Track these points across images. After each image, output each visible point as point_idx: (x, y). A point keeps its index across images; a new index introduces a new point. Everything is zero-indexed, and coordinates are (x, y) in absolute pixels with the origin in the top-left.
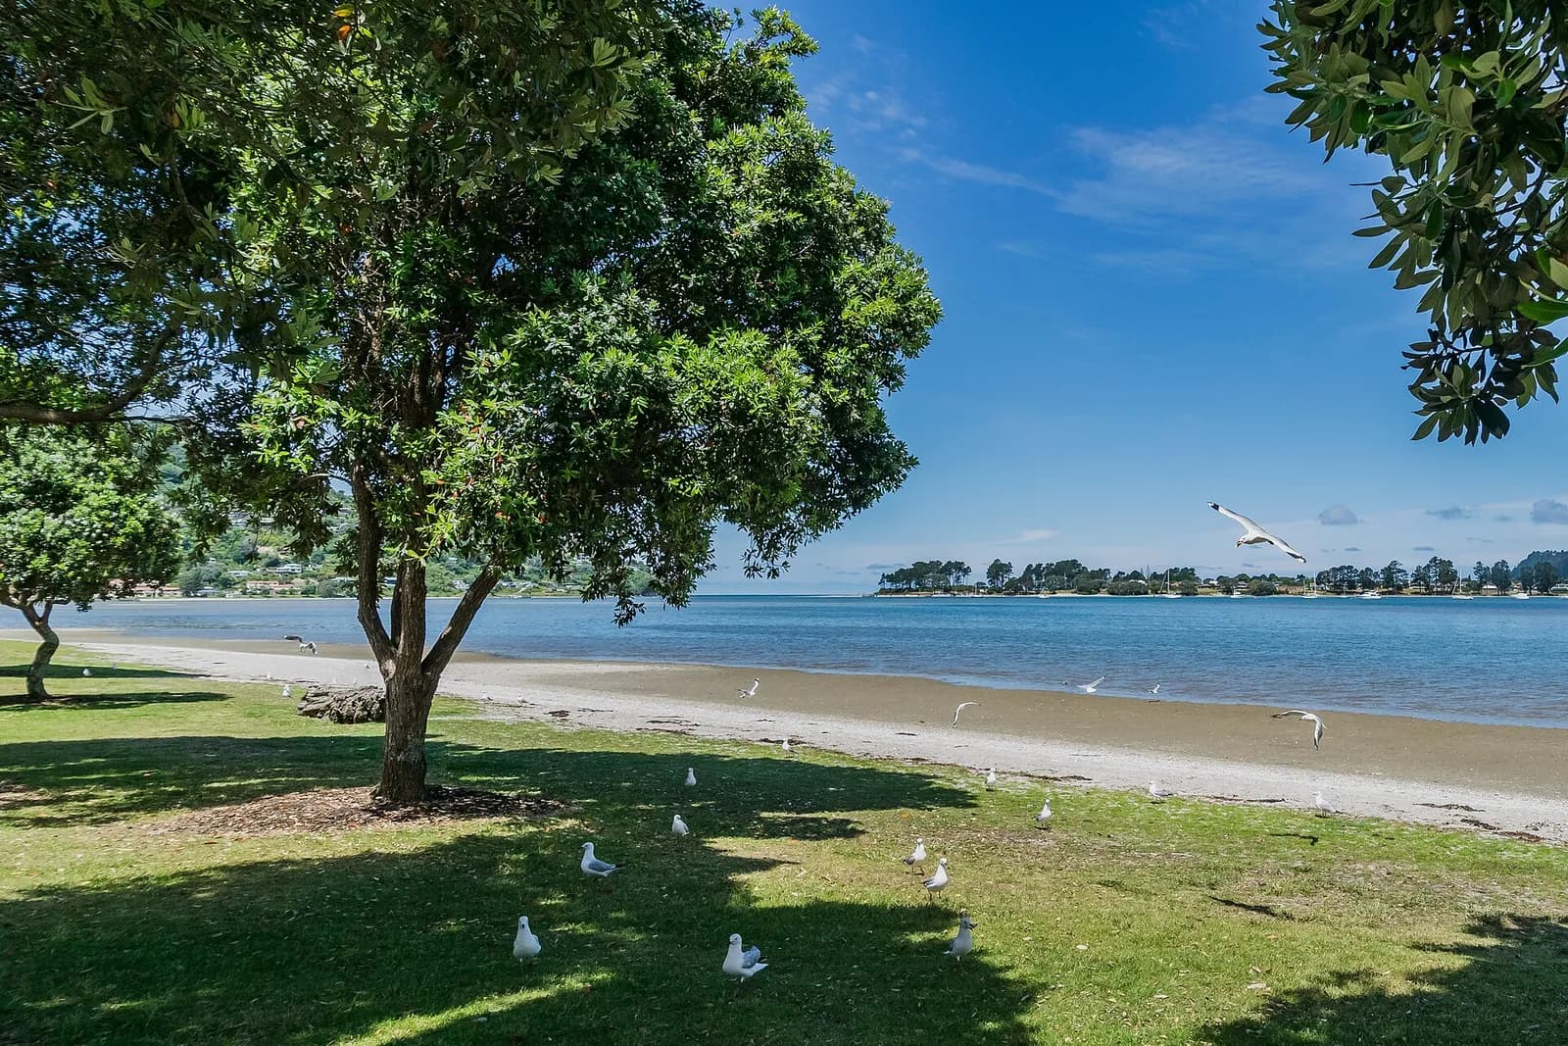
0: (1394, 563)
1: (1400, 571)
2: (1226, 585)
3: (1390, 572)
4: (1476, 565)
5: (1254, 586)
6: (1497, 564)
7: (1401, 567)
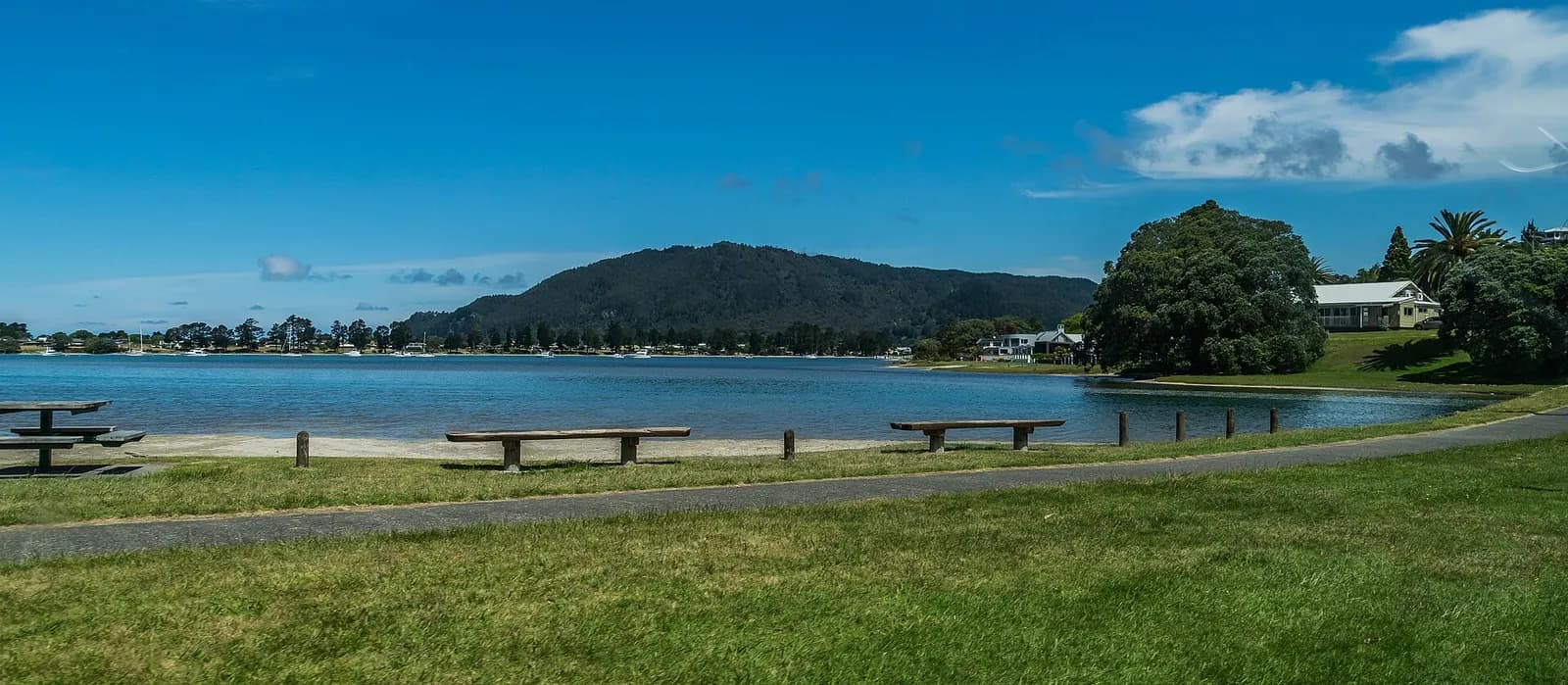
0: (250, 321)
1: (256, 329)
2: (60, 342)
3: (247, 330)
4: (333, 324)
5: (90, 343)
6: (353, 323)
7: (257, 325)
